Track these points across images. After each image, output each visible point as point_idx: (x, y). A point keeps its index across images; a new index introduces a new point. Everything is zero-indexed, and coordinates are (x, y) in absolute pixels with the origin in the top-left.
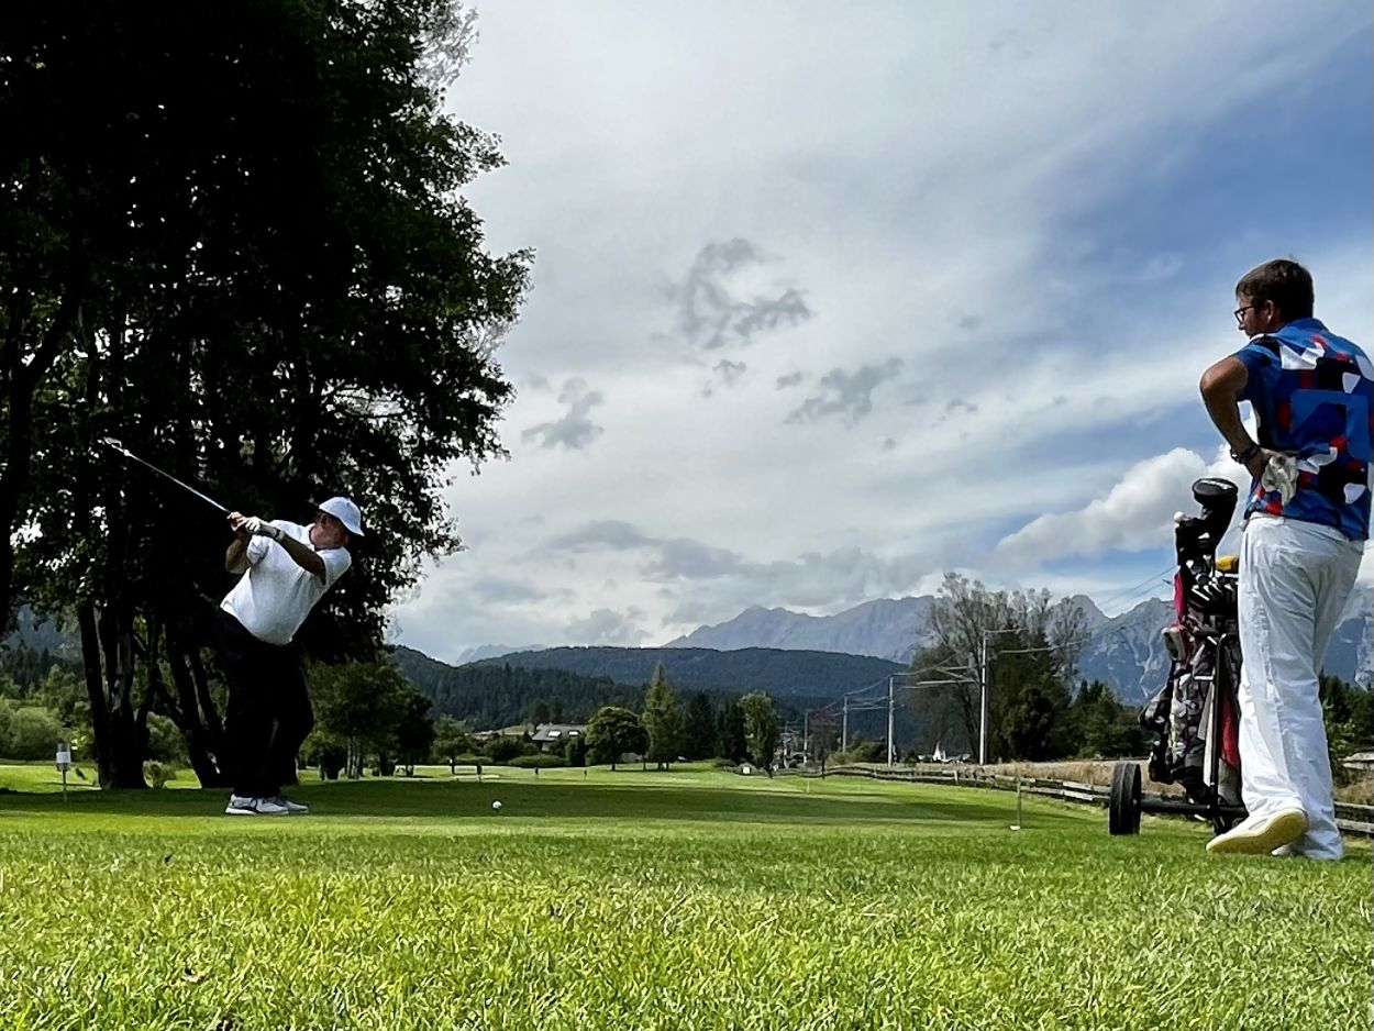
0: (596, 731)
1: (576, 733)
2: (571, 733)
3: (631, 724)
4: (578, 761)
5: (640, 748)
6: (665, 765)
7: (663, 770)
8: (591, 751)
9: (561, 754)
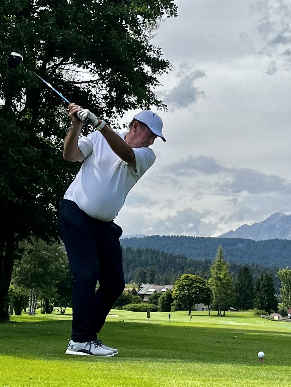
0: (179, 289)
1: (165, 290)
2: (162, 290)
3: (201, 285)
4: (166, 308)
5: (207, 301)
6: (222, 312)
7: (222, 316)
8: (175, 302)
9: (156, 303)
